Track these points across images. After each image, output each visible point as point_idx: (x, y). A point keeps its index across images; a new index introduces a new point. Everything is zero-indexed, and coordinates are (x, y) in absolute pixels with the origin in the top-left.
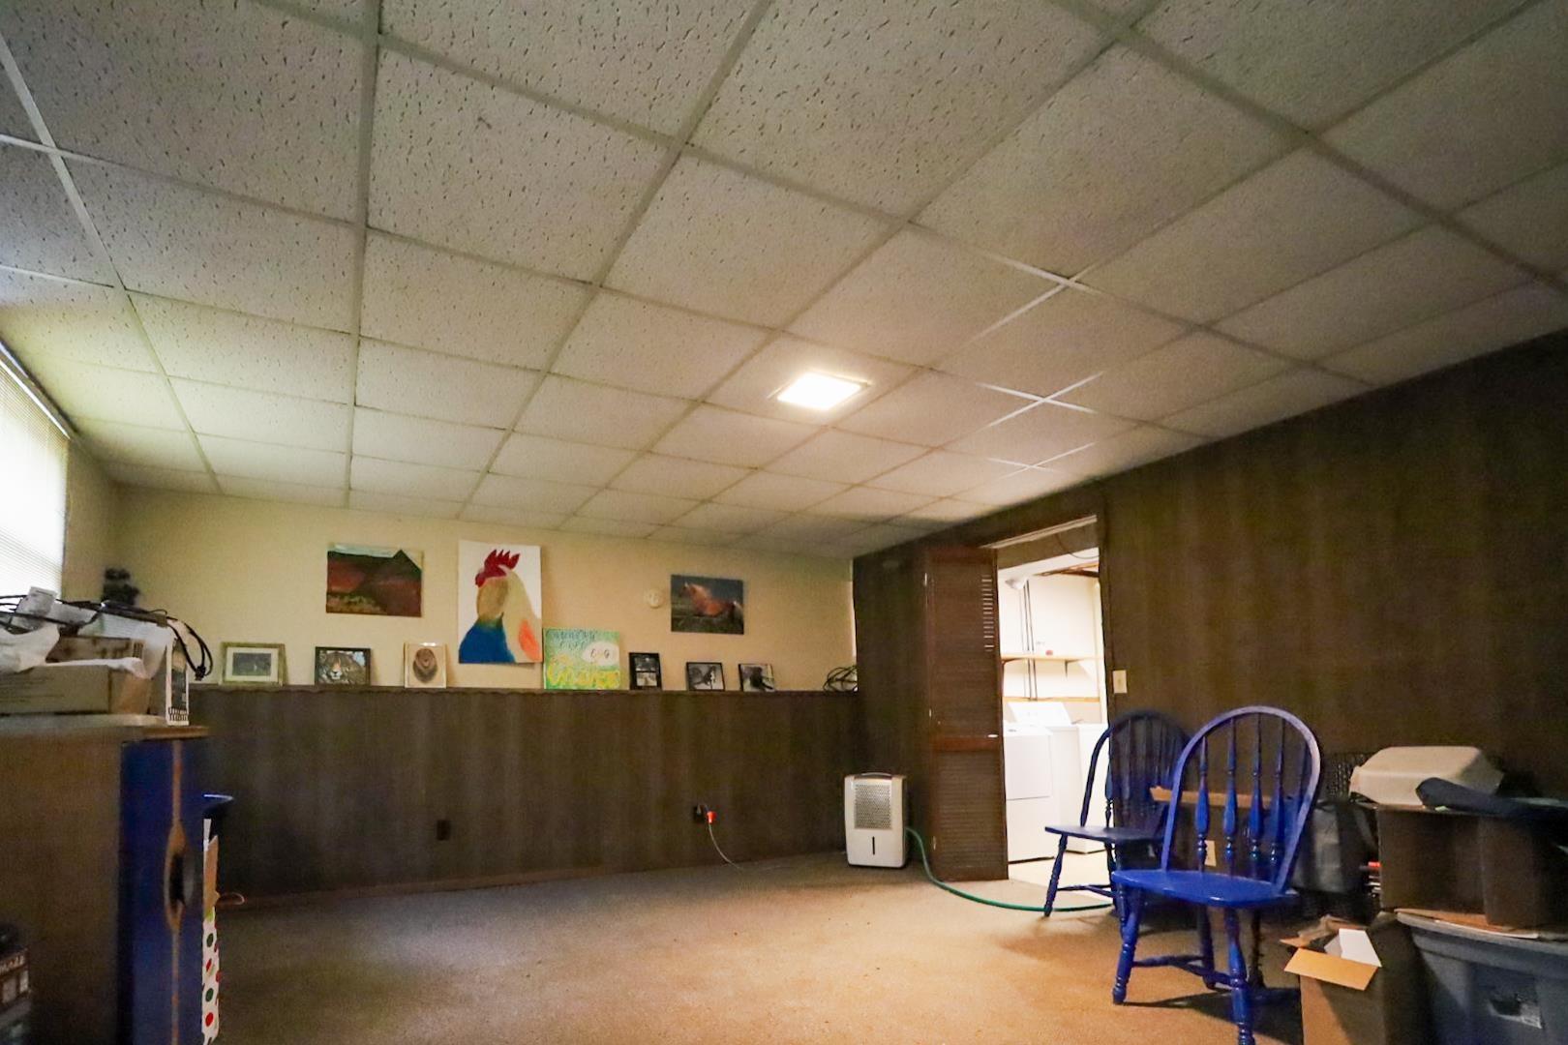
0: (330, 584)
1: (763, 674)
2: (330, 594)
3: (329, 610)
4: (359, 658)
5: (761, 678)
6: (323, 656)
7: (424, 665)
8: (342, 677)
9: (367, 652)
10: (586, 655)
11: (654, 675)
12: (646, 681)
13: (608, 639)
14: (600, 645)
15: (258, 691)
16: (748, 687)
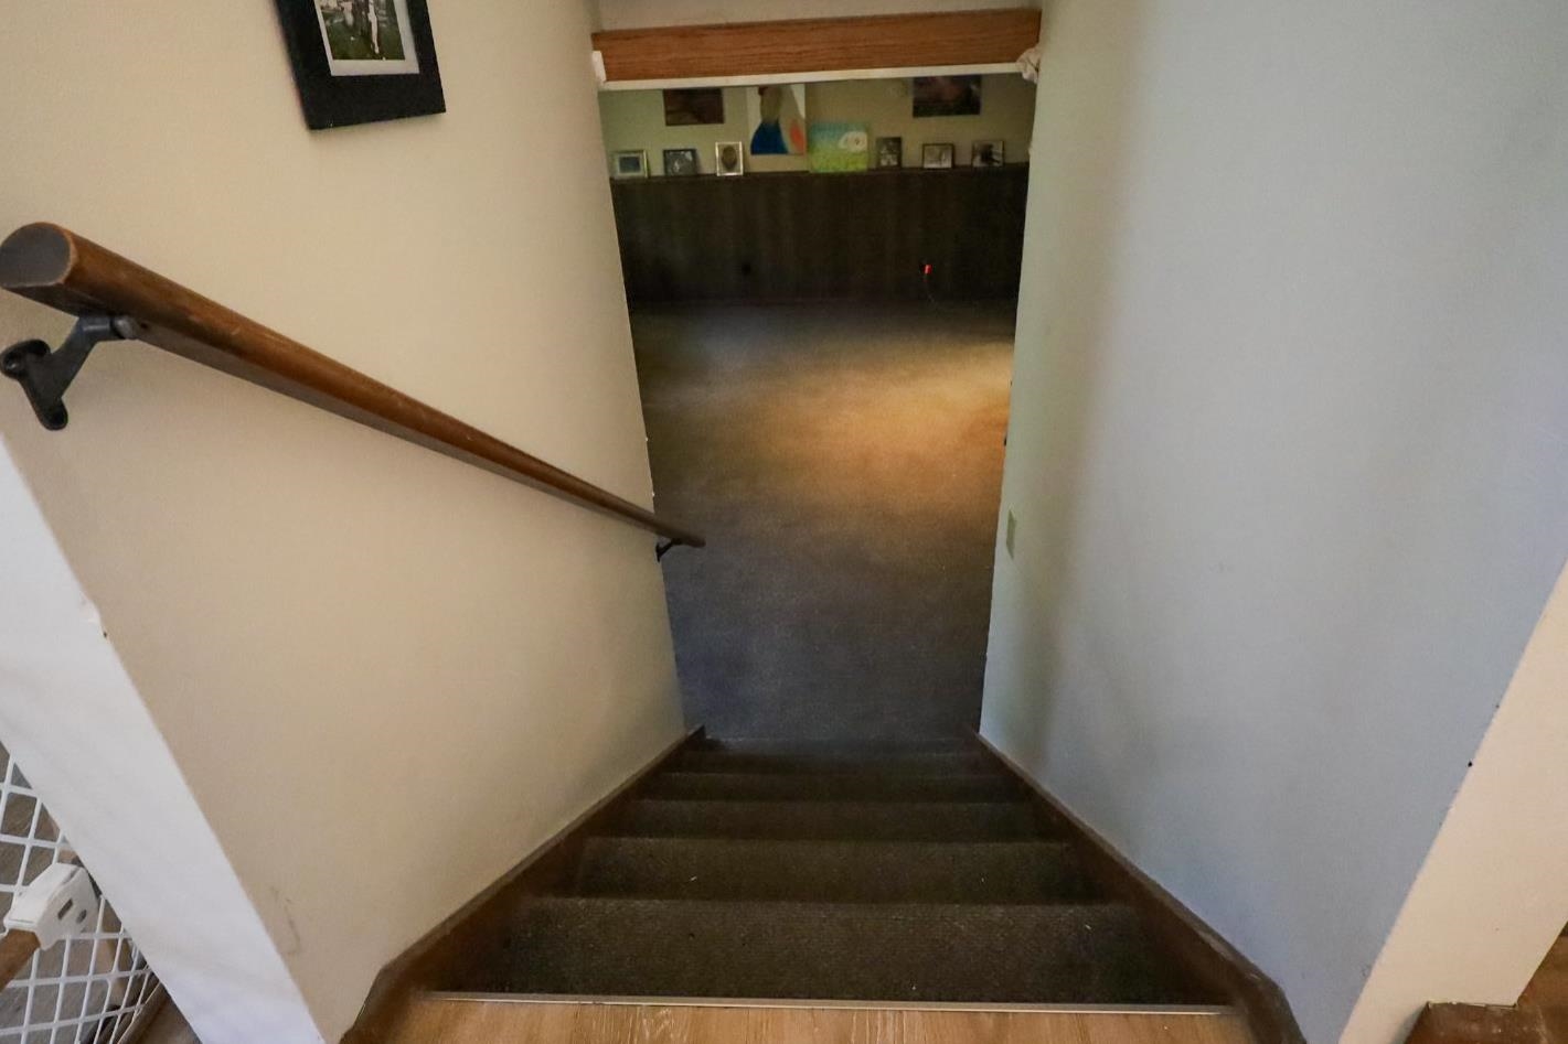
0: (666, 106)
1: (994, 150)
2: (668, 113)
3: (668, 124)
4: (689, 156)
5: (991, 153)
6: (669, 156)
7: (729, 158)
8: (680, 170)
9: (693, 152)
10: (841, 144)
11: (895, 156)
12: (889, 162)
13: (858, 129)
14: (852, 135)
15: (633, 181)
16: (977, 163)
